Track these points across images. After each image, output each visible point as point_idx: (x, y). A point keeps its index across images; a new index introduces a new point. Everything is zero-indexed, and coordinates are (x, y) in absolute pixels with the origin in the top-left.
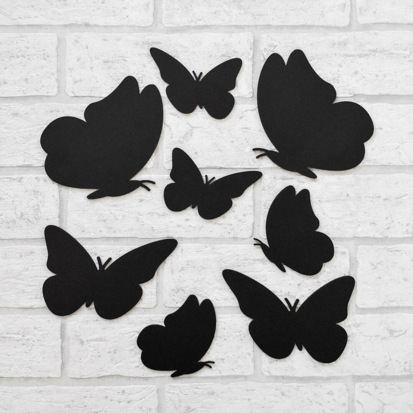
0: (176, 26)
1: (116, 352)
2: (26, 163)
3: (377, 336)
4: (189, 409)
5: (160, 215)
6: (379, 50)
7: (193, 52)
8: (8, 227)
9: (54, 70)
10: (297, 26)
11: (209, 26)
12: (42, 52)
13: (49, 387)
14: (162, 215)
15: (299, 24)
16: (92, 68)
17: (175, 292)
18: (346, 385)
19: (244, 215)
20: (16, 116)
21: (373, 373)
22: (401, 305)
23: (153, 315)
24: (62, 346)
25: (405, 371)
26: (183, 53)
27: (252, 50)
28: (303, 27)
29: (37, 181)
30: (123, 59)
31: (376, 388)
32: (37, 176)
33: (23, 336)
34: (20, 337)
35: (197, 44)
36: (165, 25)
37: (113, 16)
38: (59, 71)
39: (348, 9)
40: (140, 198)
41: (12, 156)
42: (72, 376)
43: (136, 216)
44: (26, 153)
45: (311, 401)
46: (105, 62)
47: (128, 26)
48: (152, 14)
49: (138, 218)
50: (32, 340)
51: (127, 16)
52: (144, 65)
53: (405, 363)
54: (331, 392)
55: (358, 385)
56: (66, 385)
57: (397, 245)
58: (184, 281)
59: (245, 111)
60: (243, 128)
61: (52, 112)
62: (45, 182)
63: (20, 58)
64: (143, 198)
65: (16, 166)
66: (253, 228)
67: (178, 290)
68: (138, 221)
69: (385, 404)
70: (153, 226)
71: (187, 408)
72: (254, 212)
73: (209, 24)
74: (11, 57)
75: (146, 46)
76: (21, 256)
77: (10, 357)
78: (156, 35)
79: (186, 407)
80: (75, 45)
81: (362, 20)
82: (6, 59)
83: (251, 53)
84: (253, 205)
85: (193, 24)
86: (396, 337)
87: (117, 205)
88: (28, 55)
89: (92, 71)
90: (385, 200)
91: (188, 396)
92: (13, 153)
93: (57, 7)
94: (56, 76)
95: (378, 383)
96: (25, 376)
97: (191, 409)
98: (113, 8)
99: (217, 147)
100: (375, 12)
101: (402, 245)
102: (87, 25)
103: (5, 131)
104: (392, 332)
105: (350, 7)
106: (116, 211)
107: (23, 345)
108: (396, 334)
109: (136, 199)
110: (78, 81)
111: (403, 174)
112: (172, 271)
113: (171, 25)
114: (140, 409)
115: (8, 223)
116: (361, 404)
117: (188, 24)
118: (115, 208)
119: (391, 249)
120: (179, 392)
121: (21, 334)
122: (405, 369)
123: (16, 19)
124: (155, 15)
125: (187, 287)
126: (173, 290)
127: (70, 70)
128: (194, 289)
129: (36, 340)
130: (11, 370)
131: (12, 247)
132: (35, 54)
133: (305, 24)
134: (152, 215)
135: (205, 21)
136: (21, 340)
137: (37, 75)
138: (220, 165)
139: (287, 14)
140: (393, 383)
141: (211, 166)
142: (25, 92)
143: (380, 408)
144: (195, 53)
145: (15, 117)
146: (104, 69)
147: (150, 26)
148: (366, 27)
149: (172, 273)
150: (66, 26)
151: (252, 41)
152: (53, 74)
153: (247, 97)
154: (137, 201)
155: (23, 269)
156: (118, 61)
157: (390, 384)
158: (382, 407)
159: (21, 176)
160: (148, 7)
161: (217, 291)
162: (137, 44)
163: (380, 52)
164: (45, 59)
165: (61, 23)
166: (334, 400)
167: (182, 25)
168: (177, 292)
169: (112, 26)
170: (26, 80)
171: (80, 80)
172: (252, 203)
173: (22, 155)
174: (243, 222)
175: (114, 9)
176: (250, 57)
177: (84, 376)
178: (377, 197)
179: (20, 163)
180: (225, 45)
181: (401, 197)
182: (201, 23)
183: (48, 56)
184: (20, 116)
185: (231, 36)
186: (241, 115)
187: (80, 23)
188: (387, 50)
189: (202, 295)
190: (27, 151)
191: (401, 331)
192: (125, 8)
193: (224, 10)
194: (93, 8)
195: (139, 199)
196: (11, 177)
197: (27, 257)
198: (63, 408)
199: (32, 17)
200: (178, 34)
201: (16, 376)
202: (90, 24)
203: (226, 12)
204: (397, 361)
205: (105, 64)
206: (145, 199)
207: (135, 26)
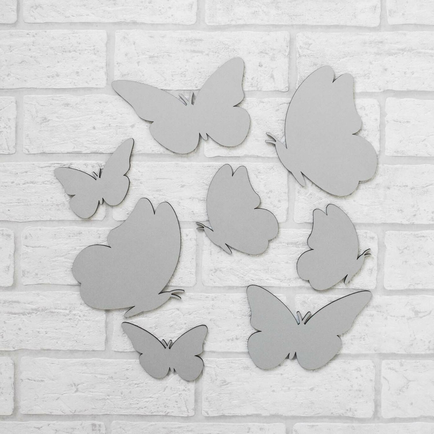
0: (217, 24)
1: (156, 328)
2: (76, 150)
3: (404, 316)
4: (225, 383)
5: (200, 200)
6: (407, 49)
7: (233, 49)
8: (58, 210)
9: (104, 64)
10: (331, 26)
11: (249, 24)
12: (92, 48)
13: (93, 360)
14: (202, 200)
15: (332, 24)
16: (138, 63)
17: (213, 272)
18: (373, 362)
19: (279, 201)
20: (68, 106)
21: (399, 351)
22: (426, 288)
23: (192, 294)
24: (106, 321)
25: (429, 350)
26: (223, 49)
27: (288, 47)
28: (336, 26)
29: (86, 166)
30: (168, 55)
31: (402, 365)
32: (85, 162)
33: (70, 311)
34: (67, 312)
35: (237, 42)
36: (207, 24)
37: (159, 15)
38: (107, 65)
39: (378, 11)
40: (181, 183)
41: (62, 144)
42: (116, 350)
43: (177, 201)
44: (76, 141)
45: (339, 377)
46: (151, 57)
47: (173, 24)
48: (196, 14)
49: (179, 202)
50: (78, 315)
51: (172, 15)
52: (187, 60)
53: (430, 342)
54: (359, 368)
55: (384, 362)
56: (109, 358)
57: (423, 231)
58: (222, 262)
59: (281, 104)
60: (279, 120)
61: (100, 102)
62: (93, 167)
63: (71, 53)
64: (184, 184)
65: (66, 152)
66: (288, 213)
67: (216, 270)
68: (179, 205)
69: (410, 381)
70: (193, 210)
71: (222, 382)
72: (289, 198)
73: (248, 23)
74: (64, 52)
75: (189, 43)
76: (69, 236)
77: (57, 331)
78: (199, 33)
79: (222, 380)
80: (123, 41)
81: (391, 21)
82: (58, 54)
83: (288, 50)
84: (287, 192)
85: (233, 23)
86: (421, 317)
87: (160, 190)
88: (79, 50)
89: (138, 65)
90: (412, 189)
91: (224, 370)
92: (64, 141)
93: (107, 6)
94: (105, 70)
95: (403, 360)
96: (71, 348)
97: (227, 383)
98: (160, 7)
99: (254, 137)
100: (403, 14)
101: (427, 231)
102: (135, 23)
103: (57, 120)
104: (417, 313)
105: (380, 9)
106: (159, 196)
107: (70, 319)
108: (420, 315)
109: (178, 185)
110: (125, 75)
111: (429, 165)
112: (211, 252)
113: (212, 24)
114: (179, 382)
115: (57, 205)
116: (387, 380)
117: (229, 23)
118: (158, 193)
119: (417, 235)
120: (215, 366)
121: (68, 309)
122: (429, 348)
123: (69, 17)
124: (198, 14)
125: (225, 268)
126: (212, 270)
127: (119, 64)
128: (231, 269)
129: (82, 315)
130: (58, 342)
131: (61, 227)
132: (86, 49)
133: (338, 24)
134: (193, 200)
135: (245, 20)
136: (68, 315)
137: (88, 69)
138: (257, 154)
139: (322, 15)
140: (418, 361)
141: (248, 155)
142: (76, 84)
143: (406, 384)
144: (235, 50)
145: (66, 107)
146: (150, 63)
147: (193, 24)
148: (395, 28)
149: (211, 254)
150: (115, 24)
151: (288, 39)
152: (102, 68)
153: (283, 91)
154: (179, 187)
155: (71, 249)
156: (163, 56)
157: (415, 362)
158: (407, 384)
159: (70, 162)
160: (191, 7)
161: (253, 272)
162: (181, 41)
163: (409, 50)
164: (95, 54)
165: (111, 21)
166: (362, 376)
167: (223, 24)
168: (214, 272)
169: (157, 24)
170: (77, 73)
171: (127, 73)
172: (287, 190)
173: (71, 142)
174: (278, 208)
175: (160, 9)
176: (287, 54)
177: (126, 349)
178: (404, 186)
179: (71, 150)
180: (263, 43)
181: (427, 186)
182: (241, 22)
183: (98, 51)
184: (71, 107)
185: (269, 34)
186: (277, 108)
187: (128, 21)
188: (415, 50)
189: (239, 275)
190: (76, 139)
191: (426, 312)
192: (170, 8)
193: (263, 11)
194: (140, 8)
195: (181, 185)
196: (62, 163)
197: (76, 237)
198: (106, 380)
199: (84, 15)
200: (219, 32)
201: (62, 348)
202: (137, 22)
203: (265, 12)
204: (421, 340)
205: (151, 59)
206: (185, 185)
207: (179, 25)
